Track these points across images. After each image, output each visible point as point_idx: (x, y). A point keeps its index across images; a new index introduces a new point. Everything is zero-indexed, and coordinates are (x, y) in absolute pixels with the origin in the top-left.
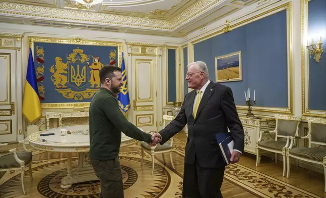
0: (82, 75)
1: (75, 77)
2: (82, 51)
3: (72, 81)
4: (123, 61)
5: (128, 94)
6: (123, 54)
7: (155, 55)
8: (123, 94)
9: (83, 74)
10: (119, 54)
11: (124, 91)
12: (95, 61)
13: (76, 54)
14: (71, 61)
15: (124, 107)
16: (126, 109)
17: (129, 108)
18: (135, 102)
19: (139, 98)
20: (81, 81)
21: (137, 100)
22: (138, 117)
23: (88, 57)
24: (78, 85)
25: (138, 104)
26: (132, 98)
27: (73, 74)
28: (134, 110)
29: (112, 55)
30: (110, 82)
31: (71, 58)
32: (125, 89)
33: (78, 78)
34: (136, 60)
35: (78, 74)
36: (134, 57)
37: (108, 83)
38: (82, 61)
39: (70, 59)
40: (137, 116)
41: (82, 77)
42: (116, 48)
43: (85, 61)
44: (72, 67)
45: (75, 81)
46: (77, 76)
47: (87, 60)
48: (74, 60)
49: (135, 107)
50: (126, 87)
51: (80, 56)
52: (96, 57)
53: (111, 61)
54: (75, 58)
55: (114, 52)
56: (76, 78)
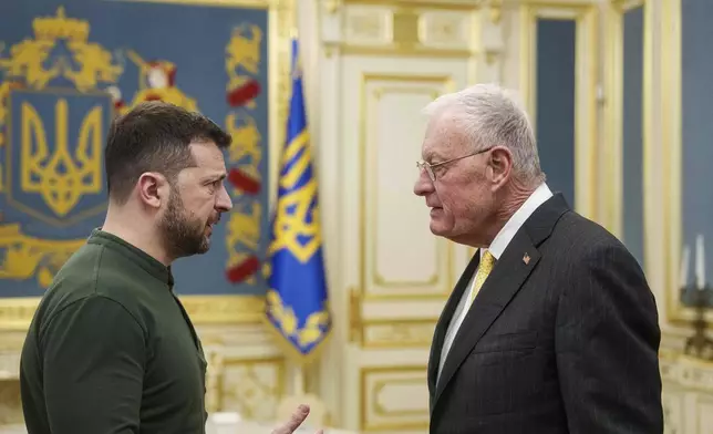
0: (81, 154)
1: (43, 164)
2: (82, 28)
3: (27, 185)
4: (298, 87)
5: (318, 257)
6: (295, 46)
7: (464, 54)
8: (294, 260)
9: (89, 152)
10: (278, 47)
11: (303, 240)
12: (148, 85)
13: (51, 44)
14: (22, 80)
15: (301, 324)
16: (310, 334)
17: (326, 328)
18: (355, 301)
19: (378, 281)
20: (78, 190)
21: (371, 288)
22: (372, 379)
23: (114, 62)
24: (62, 207)
25: (370, 311)
26: (342, 278)
27: (34, 150)
28: (352, 339)
29: (240, 51)
30: (164, 191)
31: (24, 67)
32: (307, 230)
33: (61, 169)
34: (369, 77)
35: (62, 151)
36: (357, 66)
37: (153, 201)
38: (85, 80)
39: (16, 72)
40: (364, 373)
41: (79, 165)
42: (259, 17)
43: (102, 85)
44: (29, 115)
45: (45, 188)
46: (54, 162)
47: (106, 77)
48: (38, 77)
49: (358, 325)
50: (309, 219)
51: (69, 54)
52: (153, 63)
53: (237, 83)
54: (46, 65)
55: (248, 35)
56: (49, 173)
